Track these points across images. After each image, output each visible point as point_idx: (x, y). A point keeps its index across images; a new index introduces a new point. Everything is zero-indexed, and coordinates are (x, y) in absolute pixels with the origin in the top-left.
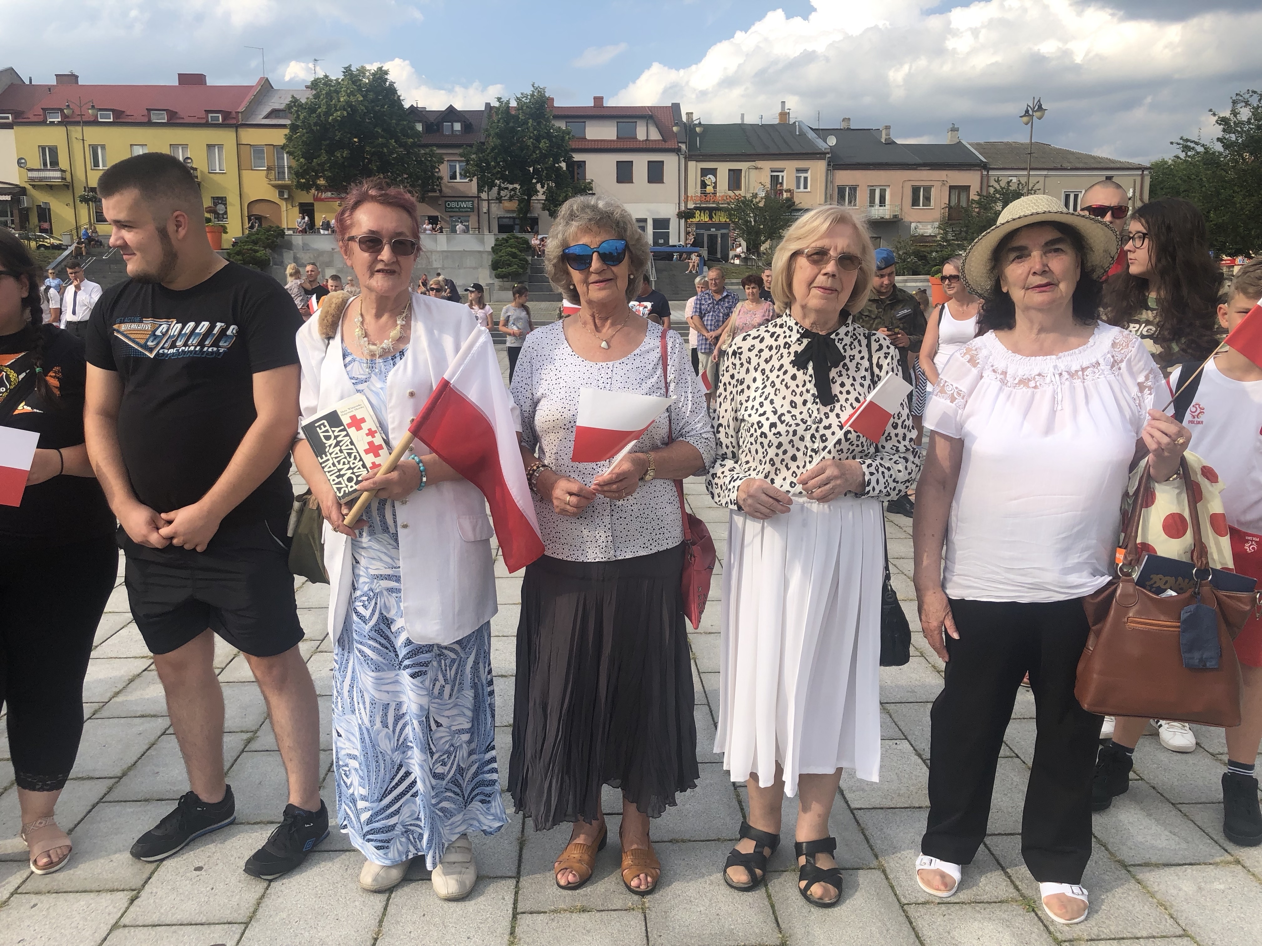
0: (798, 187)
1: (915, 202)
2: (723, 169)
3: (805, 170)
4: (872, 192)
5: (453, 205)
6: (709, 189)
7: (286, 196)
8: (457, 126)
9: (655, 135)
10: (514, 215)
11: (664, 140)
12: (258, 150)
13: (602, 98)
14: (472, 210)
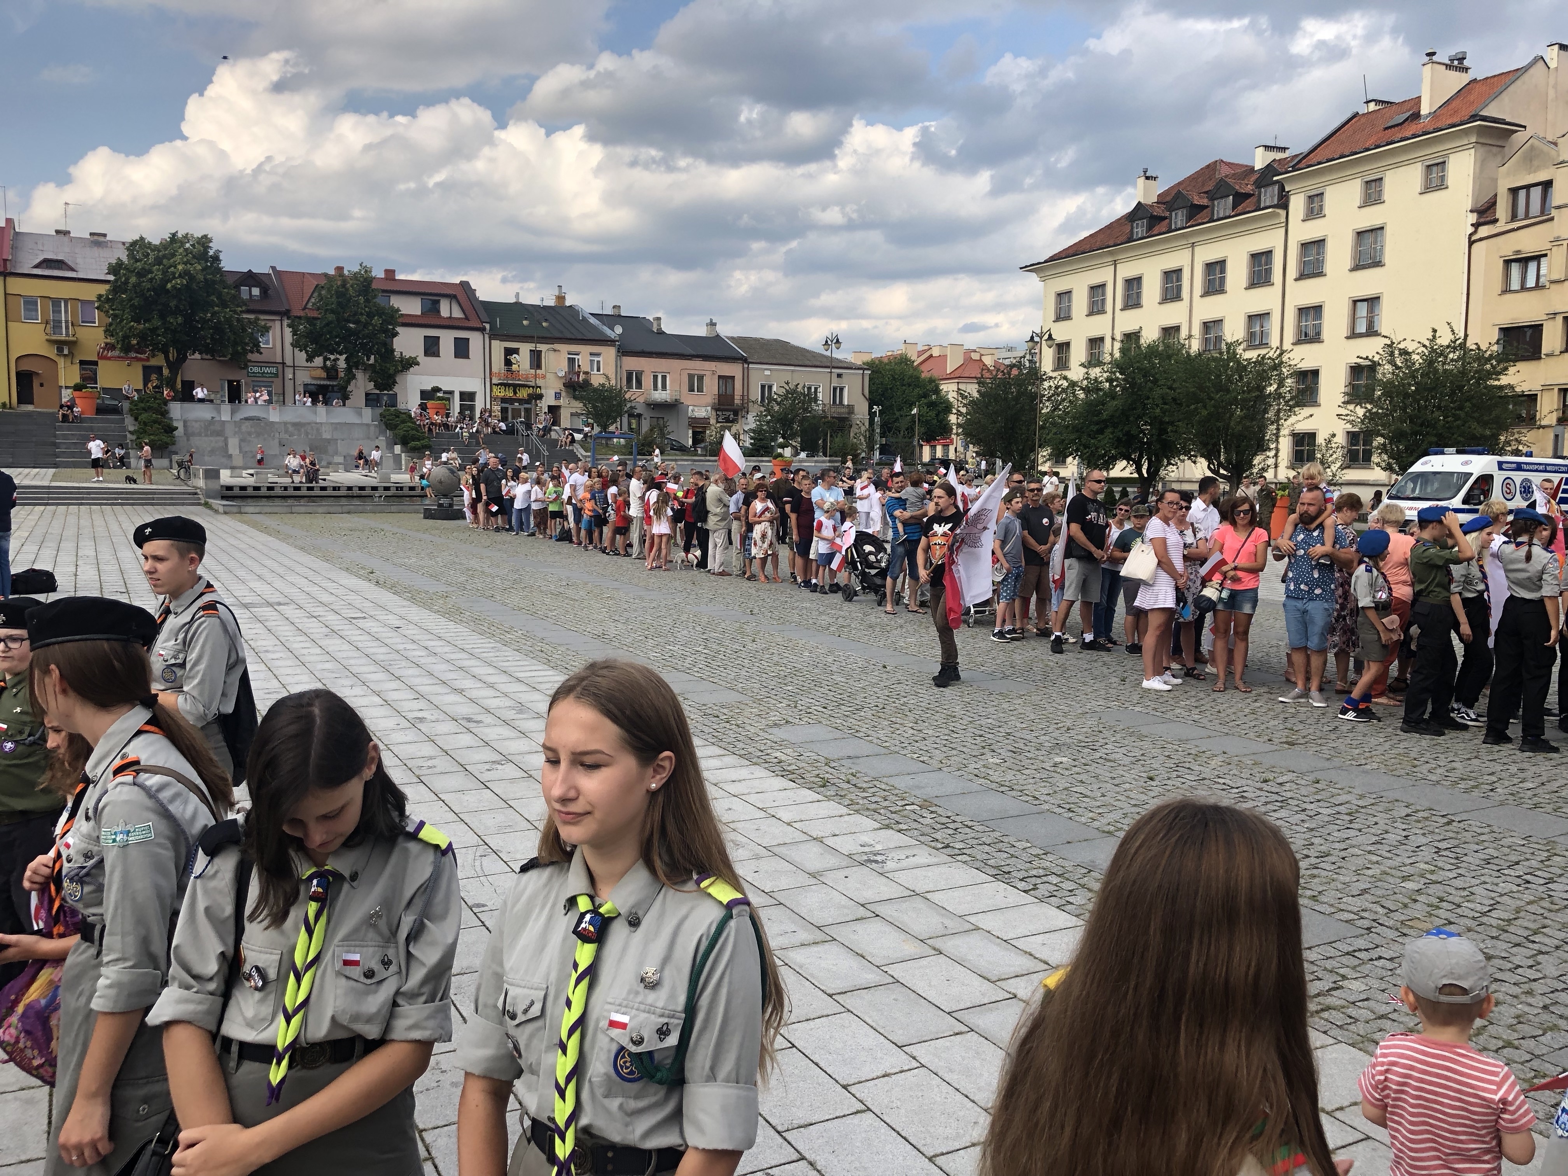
0: (592, 370)
1: (691, 389)
2: (525, 349)
3: (598, 355)
4: (655, 377)
5: (256, 370)
6: (514, 367)
7: (66, 352)
8: (256, 291)
9: (457, 313)
10: (322, 383)
11: (467, 318)
12: (31, 303)
13: (393, 271)
14: (276, 376)
